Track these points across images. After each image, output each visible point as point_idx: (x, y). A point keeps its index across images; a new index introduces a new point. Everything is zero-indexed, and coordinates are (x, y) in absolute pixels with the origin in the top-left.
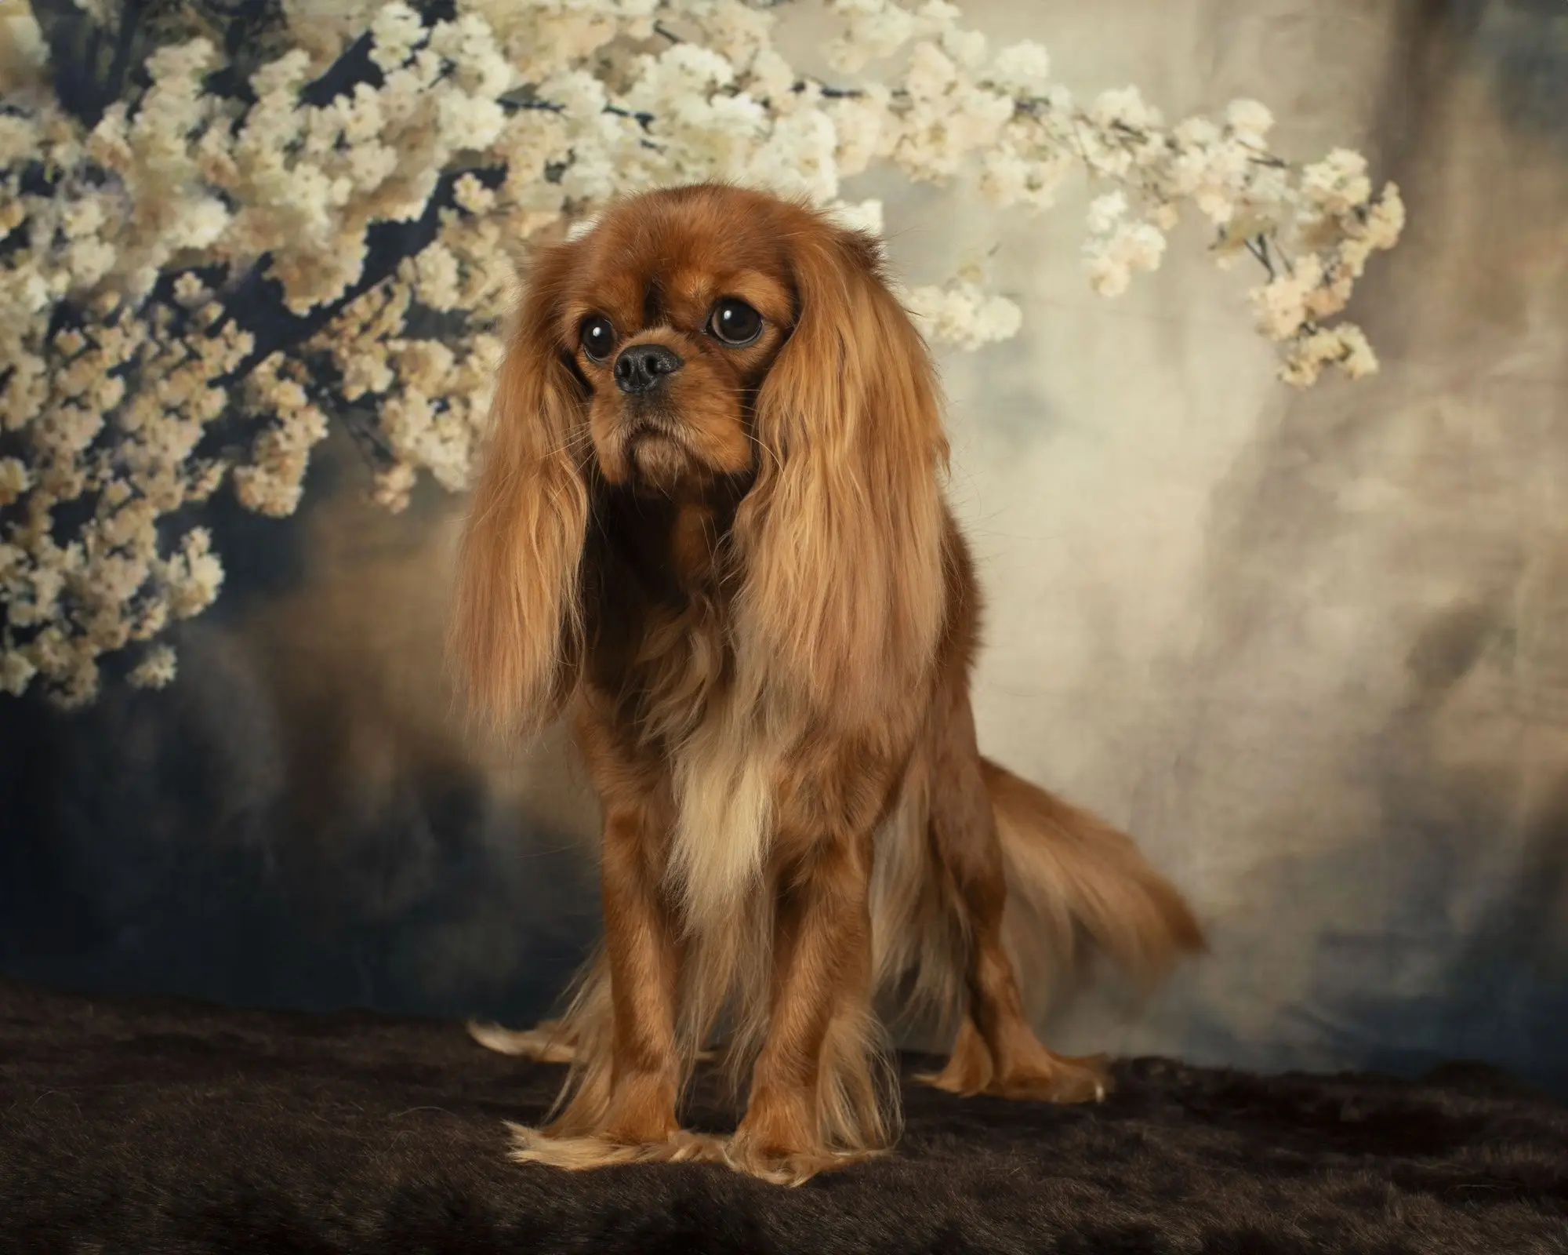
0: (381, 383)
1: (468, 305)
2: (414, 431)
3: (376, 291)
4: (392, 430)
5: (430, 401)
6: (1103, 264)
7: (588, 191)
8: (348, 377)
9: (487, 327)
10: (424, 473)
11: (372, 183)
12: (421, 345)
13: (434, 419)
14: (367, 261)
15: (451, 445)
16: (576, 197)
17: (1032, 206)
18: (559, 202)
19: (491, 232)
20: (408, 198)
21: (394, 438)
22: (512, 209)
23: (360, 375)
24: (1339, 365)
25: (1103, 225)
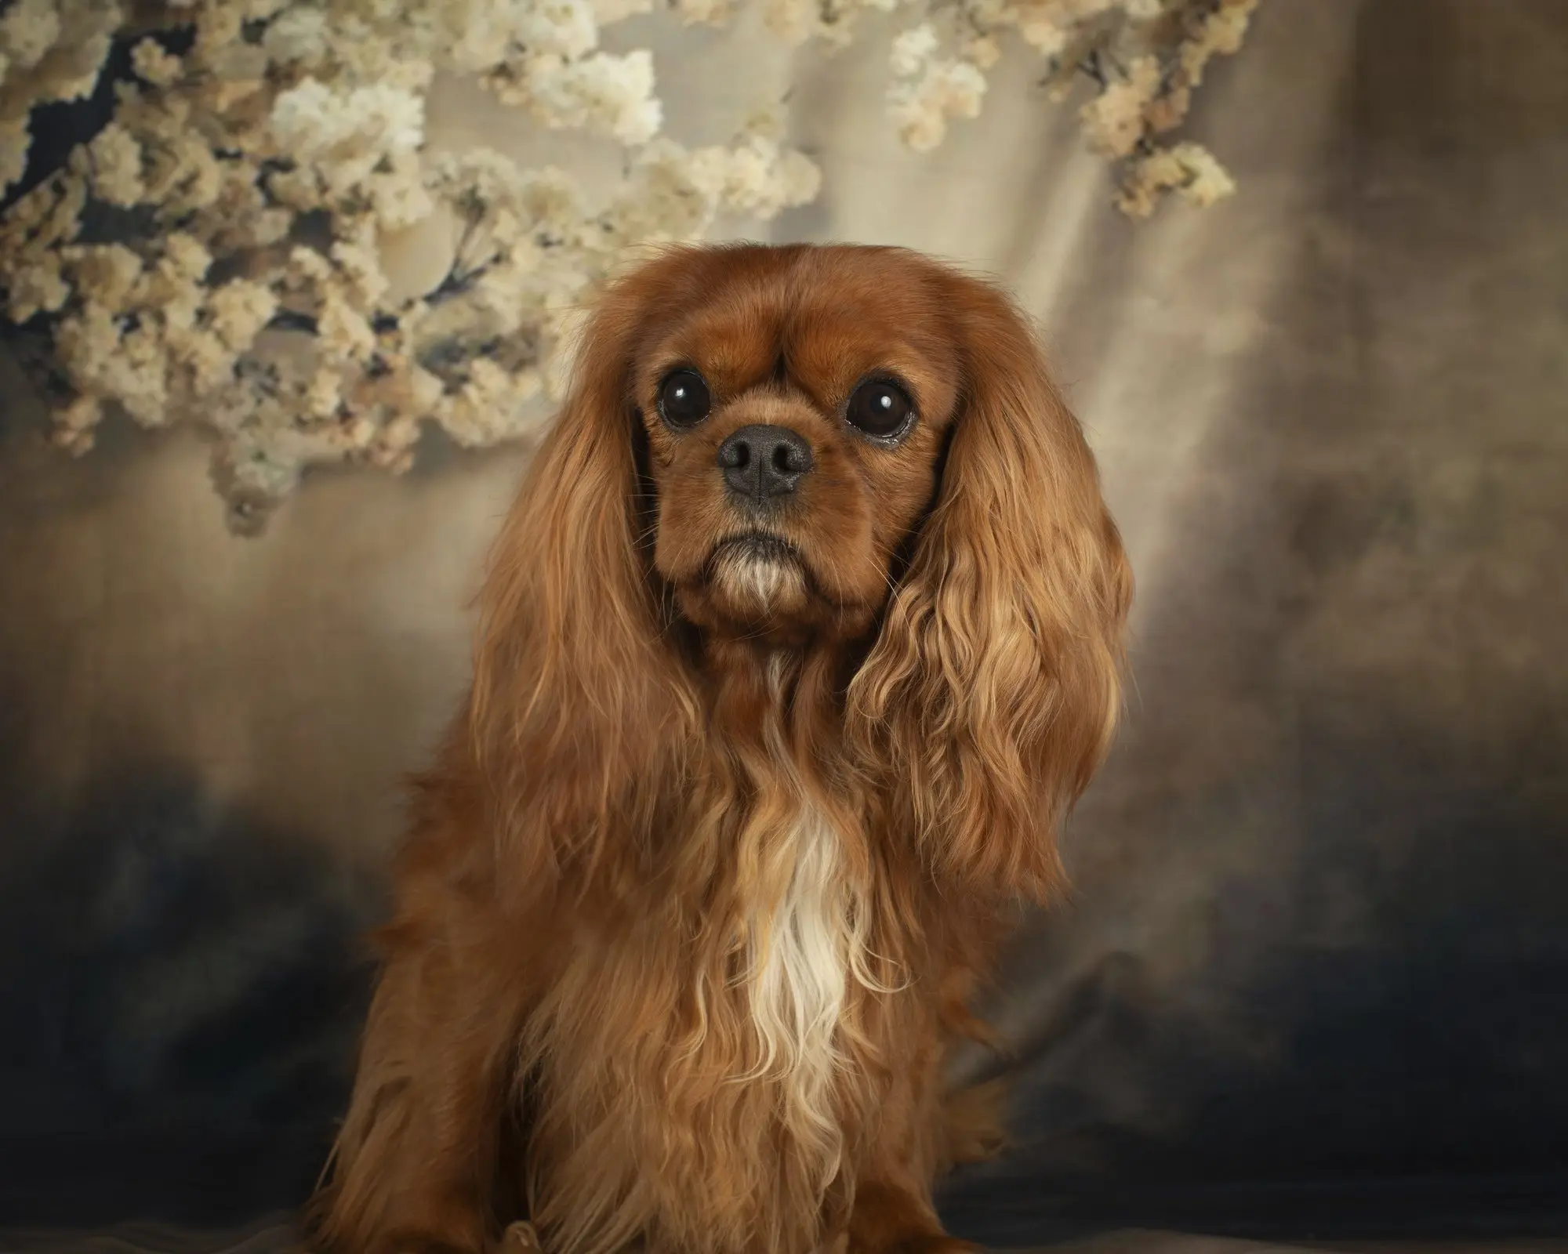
0: (55, 300)
1: (156, 197)
2: (98, 357)
3: (44, 189)
4: (70, 356)
5: (115, 319)
6: (913, 111)
7: (296, 51)
8: (15, 294)
9: (185, 222)
10: (112, 406)
11: (33, 56)
12: (101, 251)
13: (122, 340)
14: (32, 153)
15: (144, 371)
16: (282, 60)
17: (829, 43)
18: (261, 66)
19: (181, 109)
20: (78, 73)
21: (73, 366)
22: (204, 79)
23: (29, 293)
24: (1183, 192)
25: (910, 65)
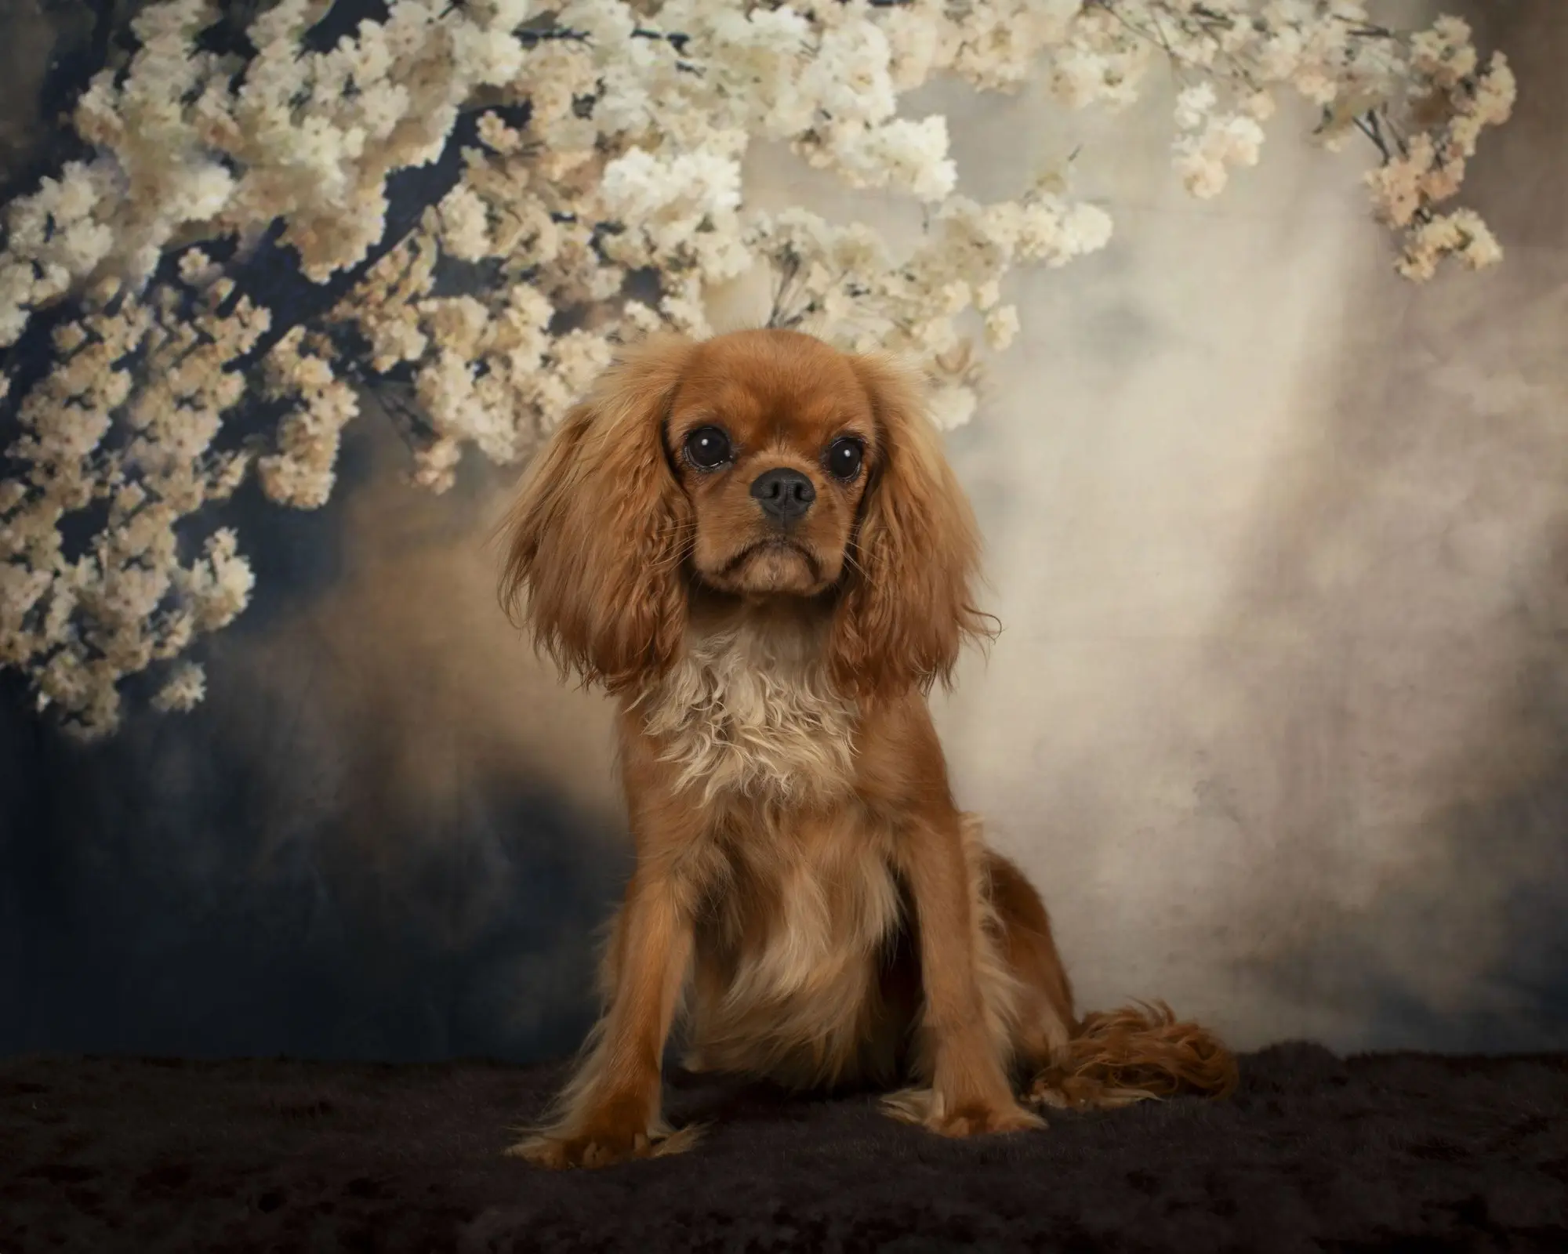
0: (414, 351)
1: (502, 252)
2: (454, 402)
3: (401, 248)
4: (430, 401)
5: (468, 365)
7: (622, 124)
8: (377, 346)
9: (529, 275)
10: (468, 446)
11: (386, 128)
12: (453, 302)
13: (474, 384)
14: (389, 216)
15: (494, 411)
16: (610, 132)
18: (592, 138)
19: (521, 175)
20: (424, 139)
21: (433, 410)
22: (540, 150)
23: (390, 343)
